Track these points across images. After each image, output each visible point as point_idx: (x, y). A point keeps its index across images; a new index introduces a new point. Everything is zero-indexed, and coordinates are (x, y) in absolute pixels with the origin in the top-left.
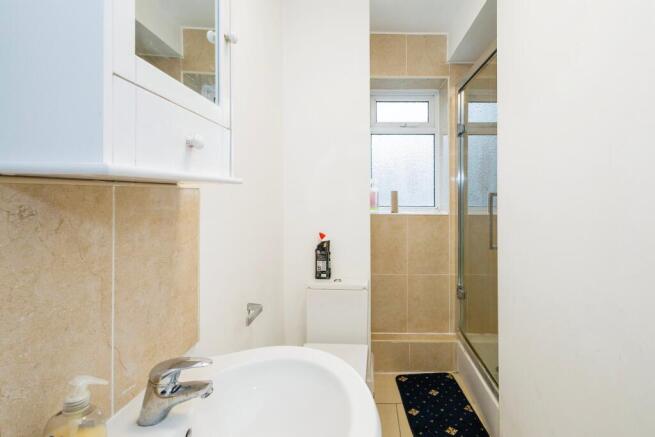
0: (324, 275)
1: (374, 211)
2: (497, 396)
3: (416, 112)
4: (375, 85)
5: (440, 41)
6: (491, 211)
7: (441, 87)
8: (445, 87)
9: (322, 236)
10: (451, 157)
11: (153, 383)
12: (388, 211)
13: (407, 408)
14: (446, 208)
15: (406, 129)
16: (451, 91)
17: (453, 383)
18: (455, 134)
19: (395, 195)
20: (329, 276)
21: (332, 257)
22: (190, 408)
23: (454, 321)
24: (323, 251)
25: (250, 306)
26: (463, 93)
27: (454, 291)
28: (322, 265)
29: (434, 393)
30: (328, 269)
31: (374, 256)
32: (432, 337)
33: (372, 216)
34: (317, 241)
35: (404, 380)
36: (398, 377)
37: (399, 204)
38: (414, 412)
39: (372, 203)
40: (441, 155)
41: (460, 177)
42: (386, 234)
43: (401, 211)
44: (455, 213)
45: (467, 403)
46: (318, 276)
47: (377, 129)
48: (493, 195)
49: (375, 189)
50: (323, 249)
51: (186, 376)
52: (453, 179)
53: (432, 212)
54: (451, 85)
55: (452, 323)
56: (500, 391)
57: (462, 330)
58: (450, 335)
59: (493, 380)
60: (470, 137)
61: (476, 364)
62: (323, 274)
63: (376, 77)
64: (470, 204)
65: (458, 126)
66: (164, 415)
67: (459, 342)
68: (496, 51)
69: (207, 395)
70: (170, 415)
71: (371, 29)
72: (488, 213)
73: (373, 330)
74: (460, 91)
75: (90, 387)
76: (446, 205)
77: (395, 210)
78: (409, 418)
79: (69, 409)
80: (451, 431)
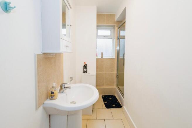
0: (85, 72)
1: (97, 57)
2: (123, 97)
3: (108, 33)
4: (98, 26)
5: (114, 16)
6: (124, 57)
7: (114, 27)
8: (115, 27)
9: (85, 63)
10: (116, 44)
11: (61, 86)
12: (100, 57)
13: (104, 102)
14: (114, 56)
15: (105, 37)
16: (116, 28)
17: (115, 97)
18: (117, 39)
19: (102, 54)
20: (87, 72)
21: (87, 68)
22: (67, 91)
23: (116, 83)
24: (85, 67)
25: (70, 78)
26: (119, 29)
27: (116, 76)
28: (85, 70)
29: (110, 99)
30: (86, 71)
31: (97, 68)
32: (110, 87)
33: (97, 58)
34: (84, 64)
35: (104, 96)
36: (102, 96)
37: (103, 55)
38: (106, 102)
39: (97, 56)
40: (114, 43)
41: (118, 48)
42: (100, 63)
43: (104, 57)
44: (117, 58)
45: (118, 101)
46: (84, 72)
47: (98, 37)
48: (124, 54)
49: (97, 52)
50: (86, 66)
51: (66, 86)
52: (116, 48)
53: (111, 58)
54: (116, 27)
55: (115, 84)
56: (124, 96)
57: (117, 86)
58: (115, 86)
59: (123, 94)
60: (121, 39)
61: (120, 92)
63: (98, 24)
64: (120, 56)
65: (118, 37)
66: (63, 92)
67: (116, 88)
69: (70, 88)
70: (64, 91)
71: (97, 12)
72: (123, 58)
73: (96, 85)
74: (118, 28)
75: (55, 85)
76: (115, 56)
77: (102, 57)
78: (105, 104)
79: (53, 87)
80: (114, 106)
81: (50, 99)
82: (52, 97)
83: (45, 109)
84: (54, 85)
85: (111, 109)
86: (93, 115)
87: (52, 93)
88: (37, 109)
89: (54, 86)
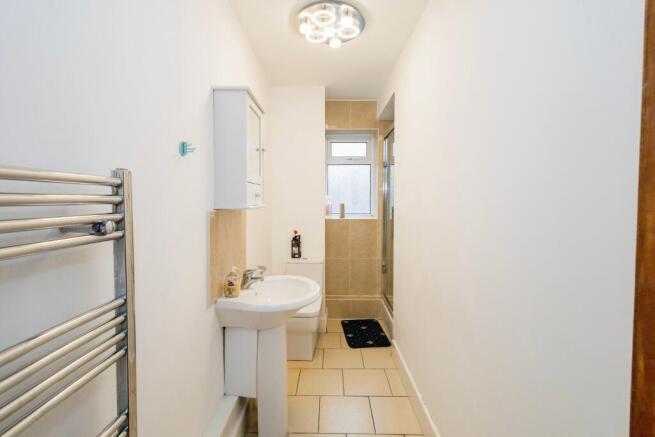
1: (327, 217)
2: (392, 316)
3: (358, 149)
5: (373, 105)
7: (375, 133)
9: (296, 232)
10: (379, 181)
12: (338, 217)
13: (346, 334)
14: (375, 214)
15: (351, 161)
16: (381, 138)
17: (377, 324)
18: (382, 166)
19: (342, 207)
20: (300, 256)
21: (302, 245)
22: (255, 285)
24: (296, 241)
25: (259, 267)
27: (380, 268)
28: (296, 250)
29: (364, 328)
30: (300, 252)
32: (366, 298)
33: (326, 220)
34: (293, 235)
35: (346, 322)
36: (342, 322)
37: (345, 212)
38: (350, 336)
39: (327, 212)
41: (385, 188)
42: (336, 233)
43: (346, 218)
45: (382, 331)
46: (293, 256)
47: (329, 160)
49: (329, 203)
51: (255, 275)
52: (380, 189)
53: (369, 217)
54: (380, 134)
55: (379, 289)
56: (394, 313)
57: (384, 293)
58: (378, 297)
62: (296, 255)
66: (248, 287)
67: (382, 300)
68: (393, 130)
70: (250, 287)
73: (327, 293)
74: (386, 138)
76: (377, 212)
77: (342, 216)
78: (348, 339)
79: (231, 274)
80: (371, 342)
81: (226, 297)
82: (230, 293)
83: (218, 313)
84: (234, 269)
85: (363, 350)
86: (314, 361)
87: (231, 284)
88: (208, 307)
89: (234, 271)
